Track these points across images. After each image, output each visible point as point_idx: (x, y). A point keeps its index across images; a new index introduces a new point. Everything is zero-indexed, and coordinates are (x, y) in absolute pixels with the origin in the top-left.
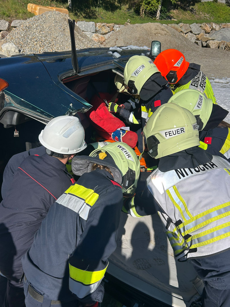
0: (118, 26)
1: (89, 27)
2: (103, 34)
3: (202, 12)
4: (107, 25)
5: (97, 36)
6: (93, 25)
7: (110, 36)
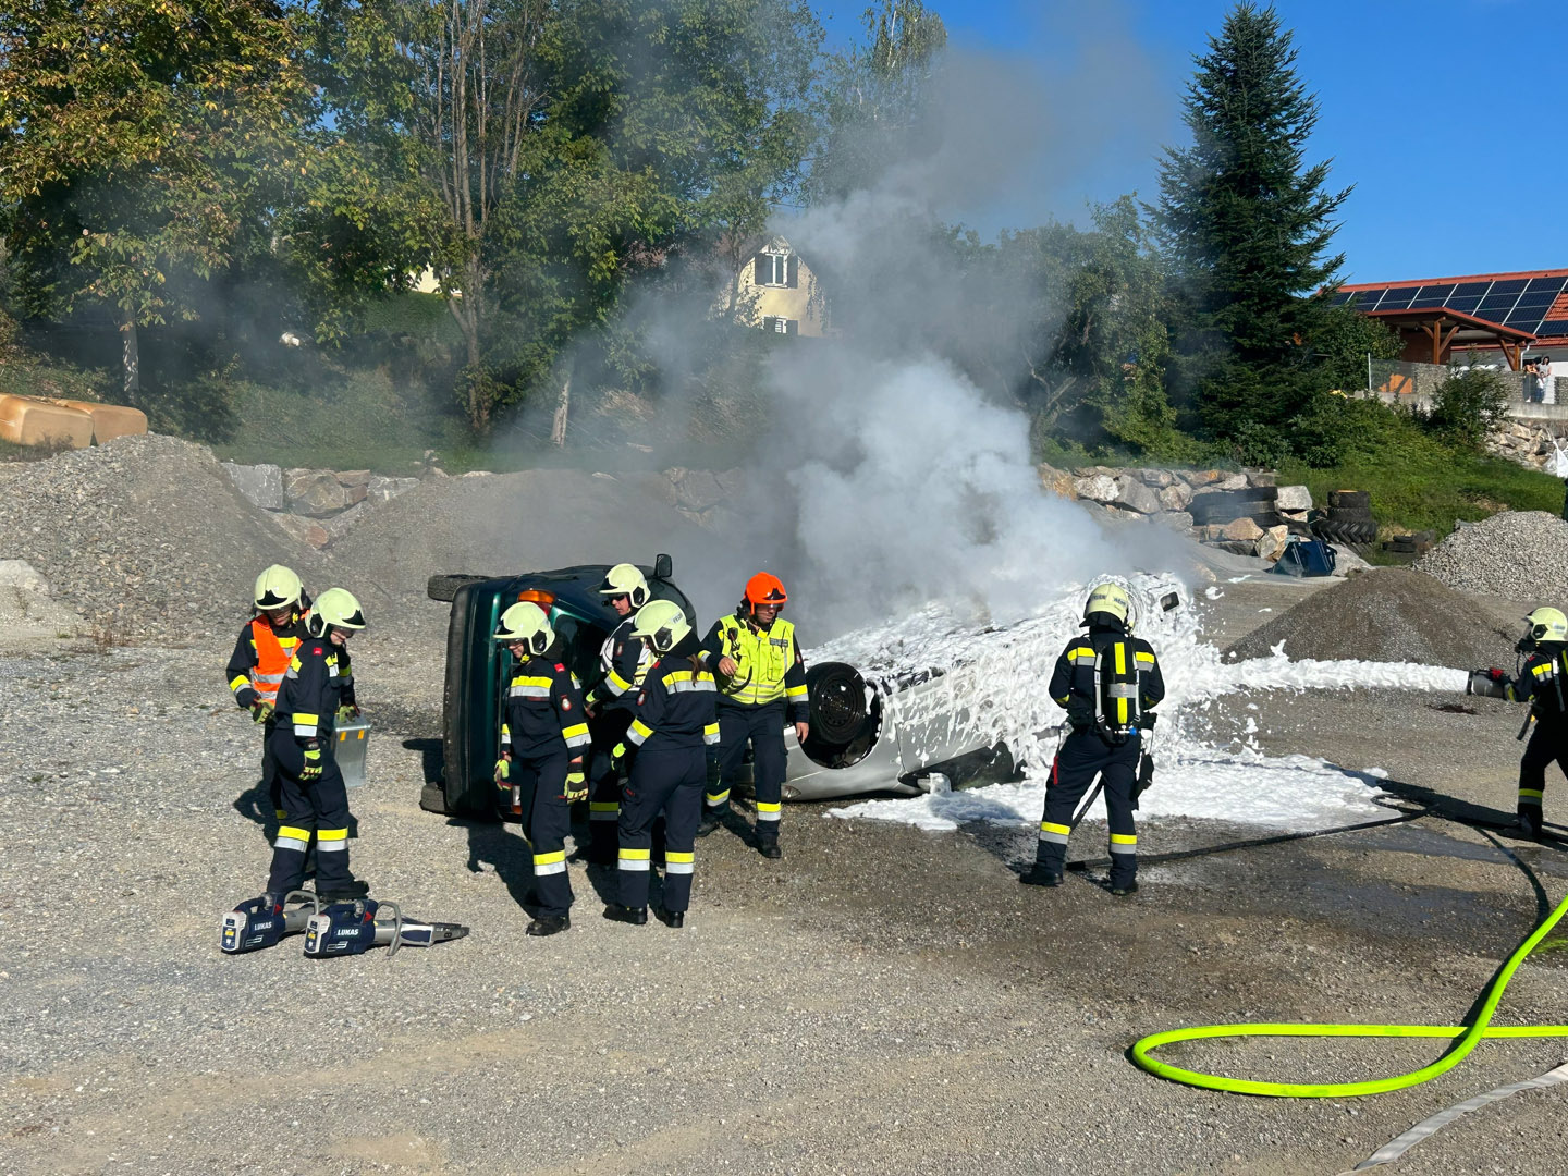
0: (387, 480)
1: (255, 485)
2: (320, 516)
4: (341, 476)
5: (293, 524)
6: (271, 476)
7: (352, 522)
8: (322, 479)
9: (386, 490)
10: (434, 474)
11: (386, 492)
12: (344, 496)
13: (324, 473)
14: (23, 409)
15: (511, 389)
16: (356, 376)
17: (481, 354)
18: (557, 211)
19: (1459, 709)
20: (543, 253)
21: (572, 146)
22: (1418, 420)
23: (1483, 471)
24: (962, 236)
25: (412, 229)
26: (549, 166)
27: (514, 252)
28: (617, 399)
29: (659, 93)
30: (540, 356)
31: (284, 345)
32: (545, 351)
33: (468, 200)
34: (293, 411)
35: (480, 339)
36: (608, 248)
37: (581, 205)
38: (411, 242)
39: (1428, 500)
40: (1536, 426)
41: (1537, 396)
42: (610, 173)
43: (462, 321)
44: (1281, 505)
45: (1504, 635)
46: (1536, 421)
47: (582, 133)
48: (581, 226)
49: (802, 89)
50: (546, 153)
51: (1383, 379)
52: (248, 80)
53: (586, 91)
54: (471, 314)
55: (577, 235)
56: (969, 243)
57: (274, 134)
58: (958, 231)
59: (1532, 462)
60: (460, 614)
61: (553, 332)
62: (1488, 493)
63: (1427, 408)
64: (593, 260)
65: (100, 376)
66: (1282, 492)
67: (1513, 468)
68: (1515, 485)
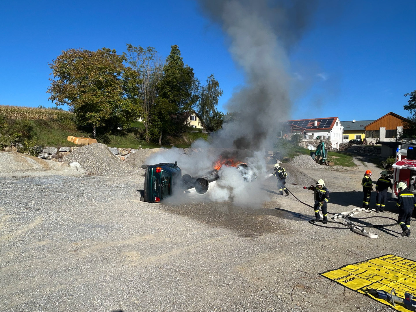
0: (133, 150)
1: (113, 151)
2: (123, 156)
3: (191, 139)
4: (126, 149)
5: (119, 157)
6: (116, 149)
7: (128, 156)
8: (123, 150)
9: (133, 151)
10: (141, 149)
11: (133, 152)
12: (127, 152)
13: (124, 149)
14: (78, 139)
15: (153, 136)
16: (129, 134)
17: (148, 131)
18: (160, 109)
19: (295, 184)
20: (158, 116)
21: (162, 100)
22: (289, 141)
23: (299, 149)
24: (221, 113)
25: (138, 112)
26: (159, 103)
27: (153, 115)
28: (169, 138)
29: (176, 92)
30: (157, 131)
31: (118, 129)
32: (158, 130)
33: (146, 108)
34: (119, 140)
35: (148, 129)
36: (168, 115)
37: (164, 108)
38: (138, 114)
39: (291, 153)
40: (306, 142)
41: (306, 137)
42: (168, 104)
43: (145, 126)
44: (269, 154)
45: (301, 173)
46: (306, 141)
47: (164, 98)
48: (163, 112)
49: (197, 91)
50: (158, 101)
51: (284, 135)
52: (113, 90)
53: (165, 92)
54: (147, 124)
55: (162, 113)
56: (222, 114)
57: (117, 98)
58: (221, 112)
59: (305, 147)
60: (147, 171)
61: (159, 127)
62: (299, 152)
63: (290, 139)
64: (166, 117)
65: (90, 134)
66: (269, 152)
67: (303, 148)
68: (303, 151)
